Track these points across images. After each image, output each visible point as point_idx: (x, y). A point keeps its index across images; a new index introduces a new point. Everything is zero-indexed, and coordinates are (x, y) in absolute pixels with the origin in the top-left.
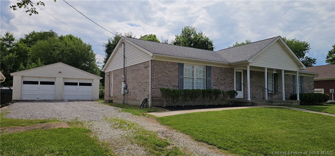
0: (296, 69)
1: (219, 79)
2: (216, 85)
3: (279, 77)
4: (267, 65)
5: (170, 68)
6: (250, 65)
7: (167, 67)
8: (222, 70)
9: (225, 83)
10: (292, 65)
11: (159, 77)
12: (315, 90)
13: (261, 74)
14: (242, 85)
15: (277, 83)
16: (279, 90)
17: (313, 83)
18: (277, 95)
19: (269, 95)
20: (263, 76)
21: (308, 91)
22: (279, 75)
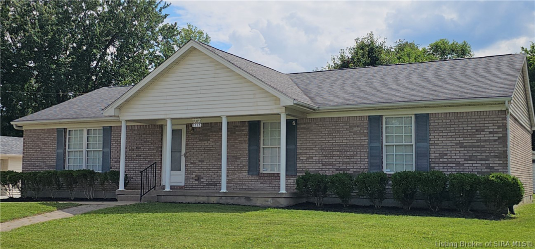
0: (270, 107)
4: (169, 112)
5: (45, 139)
6: (123, 118)
7: (41, 137)
11: (30, 154)
13: (237, 129)
14: (182, 157)
15: (293, 147)
16: (302, 165)
17: (497, 133)
18: (291, 178)
19: (262, 178)
20: (243, 133)
21: (458, 164)
22: (302, 124)
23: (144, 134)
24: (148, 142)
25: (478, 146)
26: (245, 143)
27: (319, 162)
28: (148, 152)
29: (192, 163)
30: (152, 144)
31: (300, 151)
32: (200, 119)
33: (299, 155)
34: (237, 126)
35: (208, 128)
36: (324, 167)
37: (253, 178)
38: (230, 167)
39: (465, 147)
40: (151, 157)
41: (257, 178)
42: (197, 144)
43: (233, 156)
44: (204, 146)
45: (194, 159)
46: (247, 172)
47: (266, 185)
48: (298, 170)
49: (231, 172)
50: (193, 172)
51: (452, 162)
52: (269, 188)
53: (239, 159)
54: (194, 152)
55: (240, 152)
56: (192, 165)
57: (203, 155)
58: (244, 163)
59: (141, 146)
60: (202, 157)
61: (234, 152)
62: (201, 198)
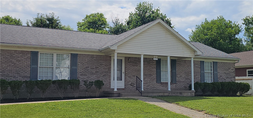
0: (189, 54)
1: (88, 67)
2: (84, 75)
3: (178, 63)
4: (143, 51)
5: (18, 57)
6: (117, 52)
7: (14, 56)
8: (94, 57)
9: (98, 72)
10: (182, 51)
11: (3, 67)
12: (237, 78)
13: (151, 61)
14: (123, 74)
15: (174, 71)
16: (178, 79)
17: (233, 70)
18: (174, 85)
19: (162, 84)
20: (153, 63)
21: (225, 80)
22: (178, 62)
23: (100, 60)
24: (103, 64)
25: (229, 74)
26: (155, 68)
27: (184, 78)
28: (103, 70)
29: (129, 77)
30: (105, 66)
31: (177, 73)
32: (157, 56)
33: (177, 75)
34: (151, 60)
35: (137, 60)
36: (186, 80)
37: (159, 85)
38: (148, 79)
39: (226, 74)
40: (105, 73)
41: (161, 85)
42: (131, 68)
43: (149, 74)
44: (135, 69)
45: (130, 75)
46: (156, 82)
47: (164, 88)
48: (177, 81)
49: (149, 81)
50: (130, 81)
51: (223, 79)
52: (165, 89)
53: (152, 75)
54: (130, 71)
55: (153, 72)
56: (129, 78)
57: (135, 73)
58: (154, 78)
59: (98, 66)
60: (134, 74)
61: (150, 72)
62: (160, 94)
